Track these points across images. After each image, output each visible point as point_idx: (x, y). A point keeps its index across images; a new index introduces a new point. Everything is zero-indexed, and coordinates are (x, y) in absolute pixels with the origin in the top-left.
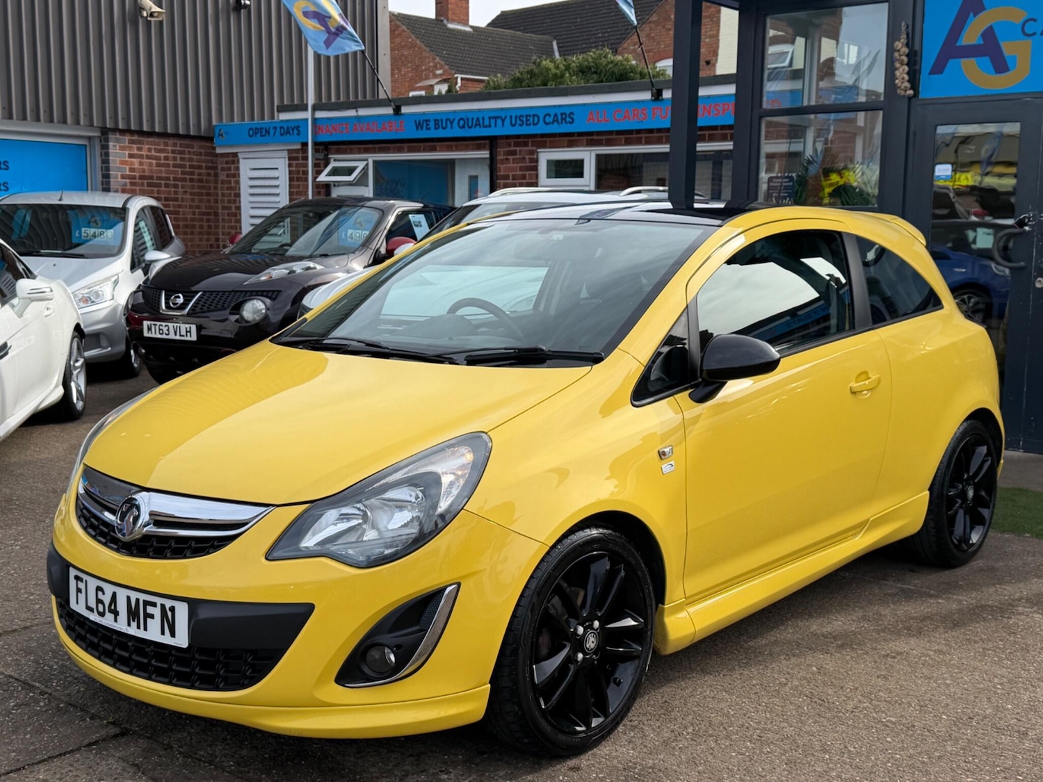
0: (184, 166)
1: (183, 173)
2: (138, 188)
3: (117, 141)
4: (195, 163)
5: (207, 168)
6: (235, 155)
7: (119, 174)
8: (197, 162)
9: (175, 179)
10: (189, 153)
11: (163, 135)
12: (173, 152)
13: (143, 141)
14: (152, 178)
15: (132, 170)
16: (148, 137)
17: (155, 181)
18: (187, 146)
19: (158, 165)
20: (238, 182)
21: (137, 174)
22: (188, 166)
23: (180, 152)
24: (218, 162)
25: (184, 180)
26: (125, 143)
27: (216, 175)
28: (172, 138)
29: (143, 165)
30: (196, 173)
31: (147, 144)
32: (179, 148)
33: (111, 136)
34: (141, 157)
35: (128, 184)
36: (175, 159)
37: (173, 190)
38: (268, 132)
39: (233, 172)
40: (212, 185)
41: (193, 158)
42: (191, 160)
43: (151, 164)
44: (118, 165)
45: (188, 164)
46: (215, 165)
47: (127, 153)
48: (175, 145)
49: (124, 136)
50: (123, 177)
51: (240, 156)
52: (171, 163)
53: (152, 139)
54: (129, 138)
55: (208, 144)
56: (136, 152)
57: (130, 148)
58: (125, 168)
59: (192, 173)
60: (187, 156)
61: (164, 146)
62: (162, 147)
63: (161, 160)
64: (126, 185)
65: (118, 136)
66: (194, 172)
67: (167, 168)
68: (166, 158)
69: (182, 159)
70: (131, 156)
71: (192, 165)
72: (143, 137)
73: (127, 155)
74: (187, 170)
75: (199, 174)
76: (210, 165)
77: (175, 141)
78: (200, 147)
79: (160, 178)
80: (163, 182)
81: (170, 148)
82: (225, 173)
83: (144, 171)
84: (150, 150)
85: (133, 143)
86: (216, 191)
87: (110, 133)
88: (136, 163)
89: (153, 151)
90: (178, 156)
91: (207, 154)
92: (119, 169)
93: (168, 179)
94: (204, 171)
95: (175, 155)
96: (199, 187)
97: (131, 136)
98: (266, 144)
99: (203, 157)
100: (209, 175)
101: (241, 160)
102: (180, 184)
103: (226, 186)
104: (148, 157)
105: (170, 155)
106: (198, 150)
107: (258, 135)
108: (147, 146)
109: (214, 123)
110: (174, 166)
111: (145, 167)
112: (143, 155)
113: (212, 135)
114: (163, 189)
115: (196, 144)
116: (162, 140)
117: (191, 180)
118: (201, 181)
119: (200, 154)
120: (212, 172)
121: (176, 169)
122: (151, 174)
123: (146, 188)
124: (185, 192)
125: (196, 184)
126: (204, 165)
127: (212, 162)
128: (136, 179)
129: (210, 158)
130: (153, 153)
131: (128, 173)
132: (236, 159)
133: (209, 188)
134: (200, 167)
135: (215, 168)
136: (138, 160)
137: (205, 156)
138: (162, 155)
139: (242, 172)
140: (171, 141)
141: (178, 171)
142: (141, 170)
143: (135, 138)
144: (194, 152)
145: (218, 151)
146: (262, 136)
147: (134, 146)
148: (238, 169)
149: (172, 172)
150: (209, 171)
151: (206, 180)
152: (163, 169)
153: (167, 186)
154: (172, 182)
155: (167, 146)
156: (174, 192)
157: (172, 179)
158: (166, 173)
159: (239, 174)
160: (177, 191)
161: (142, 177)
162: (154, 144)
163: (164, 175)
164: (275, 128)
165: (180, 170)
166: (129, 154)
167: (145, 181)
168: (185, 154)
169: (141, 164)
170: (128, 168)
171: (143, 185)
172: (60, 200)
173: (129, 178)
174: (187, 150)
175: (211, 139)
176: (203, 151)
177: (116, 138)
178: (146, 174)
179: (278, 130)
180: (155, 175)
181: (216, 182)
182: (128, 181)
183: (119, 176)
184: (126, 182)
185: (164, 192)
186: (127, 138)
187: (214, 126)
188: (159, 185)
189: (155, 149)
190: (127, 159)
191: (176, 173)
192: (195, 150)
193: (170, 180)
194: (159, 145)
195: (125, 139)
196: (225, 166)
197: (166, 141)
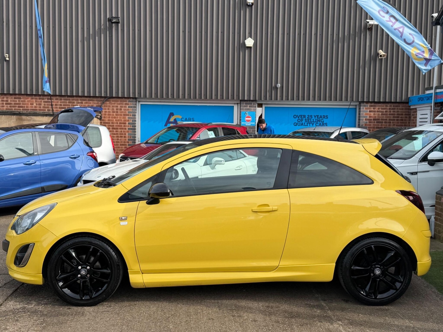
0: (395, 114)
1: (393, 117)
2: (372, 124)
3: (365, 106)
4: (400, 113)
5: (405, 115)
6: (416, 109)
7: (364, 119)
8: (401, 112)
9: (389, 120)
10: (397, 109)
11: (385, 102)
12: (390, 109)
13: (376, 105)
14: (379, 120)
15: (370, 117)
16: (378, 104)
17: (380, 121)
18: (397, 106)
19: (382, 114)
20: (416, 120)
21: (372, 119)
22: (396, 114)
23: (393, 109)
24: (411, 112)
25: (394, 120)
26: (368, 106)
27: (410, 117)
28: (389, 104)
29: (375, 115)
30: (400, 117)
31: (378, 106)
32: (392, 107)
33: (362, 104)
34: (375, 111)
35: (368, 123)
36: (390, 112)
37: (388, 124)
38: (423, 99)
39: (415, 116)
40: (408, 122)
41: (399, 111)
42: (398, 112)
43: (379, 114)
44: (364, 115)
45: (396, 113)
46: (410, 113)
47: (368, 110)
48: (391, 106)
49: (368, 104)
50: (366, 120)
51: (418, 109)
52: (388, 113)
53: (380, 104)
54: (370, 104)
55: (407, 105)
56: (372, 110)
57: (370, 109)
58: (367, 116)
59: (398, 117)
60: (396, 110)
61: (386, 107)
62: (385, 107)
63: (383, 112)
64: (367, 123)
65: (365, 104)
66: (399, 116)
67: (386, 116)
68: (386, 112)
69: (393, 112)
70: (370, 111)
71: (399, 114)
72: (376, 104)
73: (368, 111)
74: (396, 116)
75: (401, 117)
76: (407, 113)
77: (391, 105)
78: (403, 106)
79: (383, 120)
80: (384, 121)
81: (388, 108)
82: (413, 116)
83: (375, 117)
84: (379, 109)
85: (371, 107)
86: (409, 124)
87: (361, 103)
88: (372, 114)
89: (380, 109)
90: (392, 110)
91: (406, 109)
92: (364, 117)
93: (386, 120)
94: (404, 116)
95: (390, 110)
96: (401, 123)
97: (371, 104)
98: (424, 104)
99: (404, 110)
100: (406, 117)
101: (418, 111)
102: (392, 121)
103: (413, 122)
104: (378, 112)
105: (388, 110)
106: (402, 108)
107: (420, 100)
108: (378, 107)
109: (409, 96)
110: (390, 114)
111: (376, 116)
112: (376, 111)
113: (408, 101)
114: (384, 124)
115: (401, 105)
116: (385, 105)
117: (397, 120)
118: (402, 120)
119: (403, 109)
120: (408, 116)
121: (390, 116)
122: (378, 118)
123: (376, 123)
124: (394, 125)
125: (400, 121)
126: (404, 113)
127: (408, 112)
128: (371, 120)
129: (408, 111)
130: (380, 110)
131: (368, 118)
132: (416, 110)
133: (406, 123)
134: (402, 114)
135: (410, 115)
136: (373, 113)
137: (405, 110)
138: (384, 110)
139: (418, 116)
140: (389, 105)
141: (391, 116)
142: (374, 117)
143: (373, 104)
144: (400, 108)
145: (412, 107)
146: (422, 101)
147: (372, 107)
148: (416, 114)
149: (388, 117)
150: (406, 116)
151: (405, 119)
152: (384, 116)
153: (385, 122)
154: (388, 121)
155: (387, 107)
156: (389, 125)
157: (388, 120)
158: (385, 118)
159: (417, 117)
160: (390, 125)
161: (374, 120)
162: (381, 106)
163: (384, 118)
164: (425, 97)
165: (392, 116)
166: (369, 111)
167: (376, 121)
168: (395, 110)
169: (374, 114)
170: (368, 116)
171: (374, 122)
172: (314, 130)
173: (368, 120)
174: (396, 108)
175: (408, 103)
176: (404, 108)
177: (364, 105)
178: (376, 118)
179: (426, 98)
180: (380, 119)
181: (410, 120)
182: (368, 121)
183: (364, 120)
184: (367, 122)
185: (384, 125)
186: (369, 105)
187: (409, 97)
188: (382, 122)
189: (381, 108)
190: (368, 113)
191: (391, 117)
192: (400, 107)
193: (387, 120)
194: (383, 106)
195: (368, 105)
196: (413, 113)
197: (387, 105)
